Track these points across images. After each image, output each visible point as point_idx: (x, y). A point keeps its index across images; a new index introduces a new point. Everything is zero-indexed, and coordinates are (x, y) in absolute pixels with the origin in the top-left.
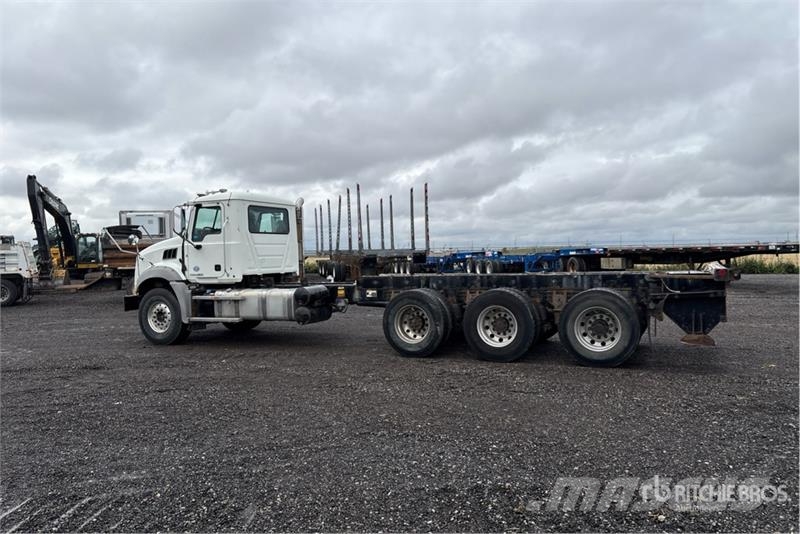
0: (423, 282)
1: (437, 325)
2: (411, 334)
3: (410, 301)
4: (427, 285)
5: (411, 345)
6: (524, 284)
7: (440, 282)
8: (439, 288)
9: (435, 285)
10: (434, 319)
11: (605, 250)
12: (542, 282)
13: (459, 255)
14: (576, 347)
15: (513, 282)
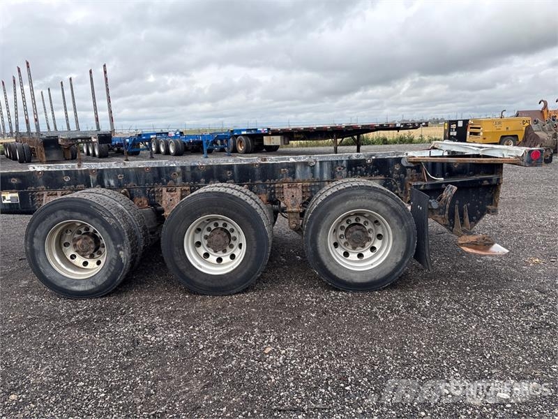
0: (93, 178)
1: (118, 250)
2: (79, 261)
3: (67, 214)
4: (100, 182)
5: (77, 282)
6: (243, 175)
7: (120, 177)
8: (119, 186)
9: (112, 182)
10: (113, 239)
11: (269, 129)
12: (269, 172)
13: (145, 135)
14: (330, 267)
15: (229, 174)
